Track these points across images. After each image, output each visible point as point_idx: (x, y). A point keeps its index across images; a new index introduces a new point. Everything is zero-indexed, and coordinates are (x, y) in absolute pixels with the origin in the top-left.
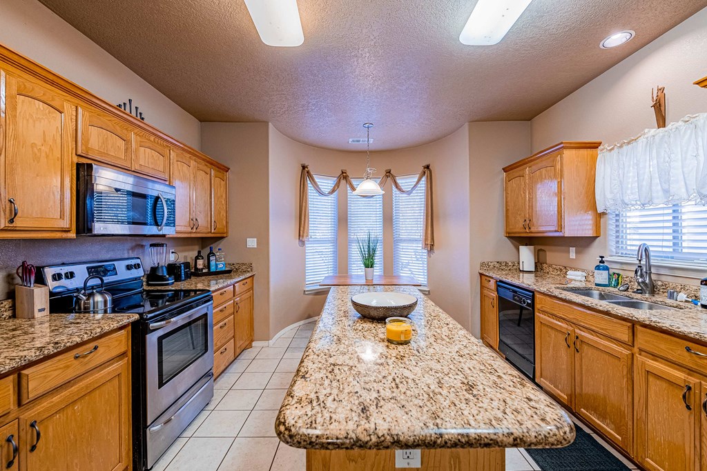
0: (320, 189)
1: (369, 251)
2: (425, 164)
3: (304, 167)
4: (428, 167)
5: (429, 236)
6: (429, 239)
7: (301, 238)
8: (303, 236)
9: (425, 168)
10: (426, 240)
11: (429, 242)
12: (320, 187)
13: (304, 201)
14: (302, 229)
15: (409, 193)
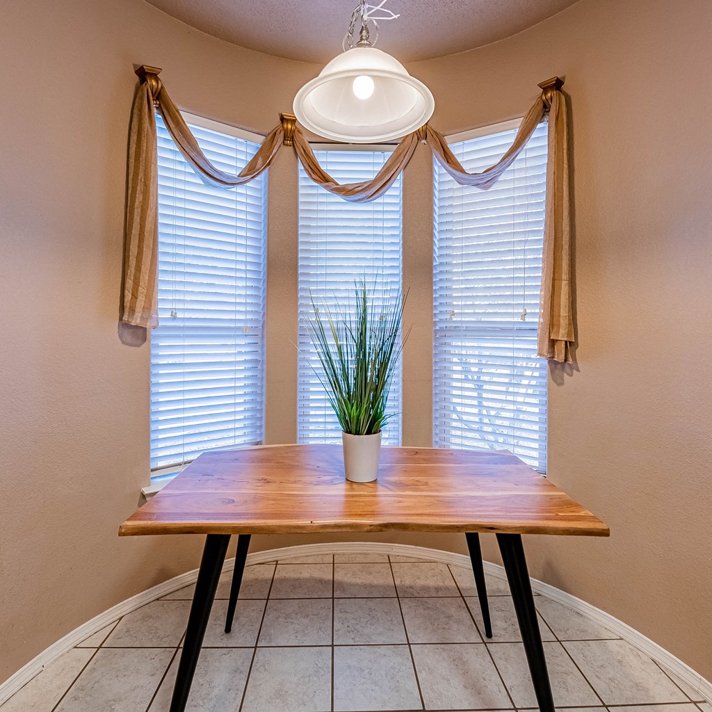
0: (200, 154)
1: (362, 366)
2: (549, 76)
3: (143, 74)
4: (558, 84)
5: (564, 312)
6: (564, 322)
7: (125, 318)
8: (133, 311)
9: (546, 88)
10: (552, 323)
11: (562, 335)
12: (201, 146)
13: (140, 188)
14: (130, 283)
15: (486, 179)
